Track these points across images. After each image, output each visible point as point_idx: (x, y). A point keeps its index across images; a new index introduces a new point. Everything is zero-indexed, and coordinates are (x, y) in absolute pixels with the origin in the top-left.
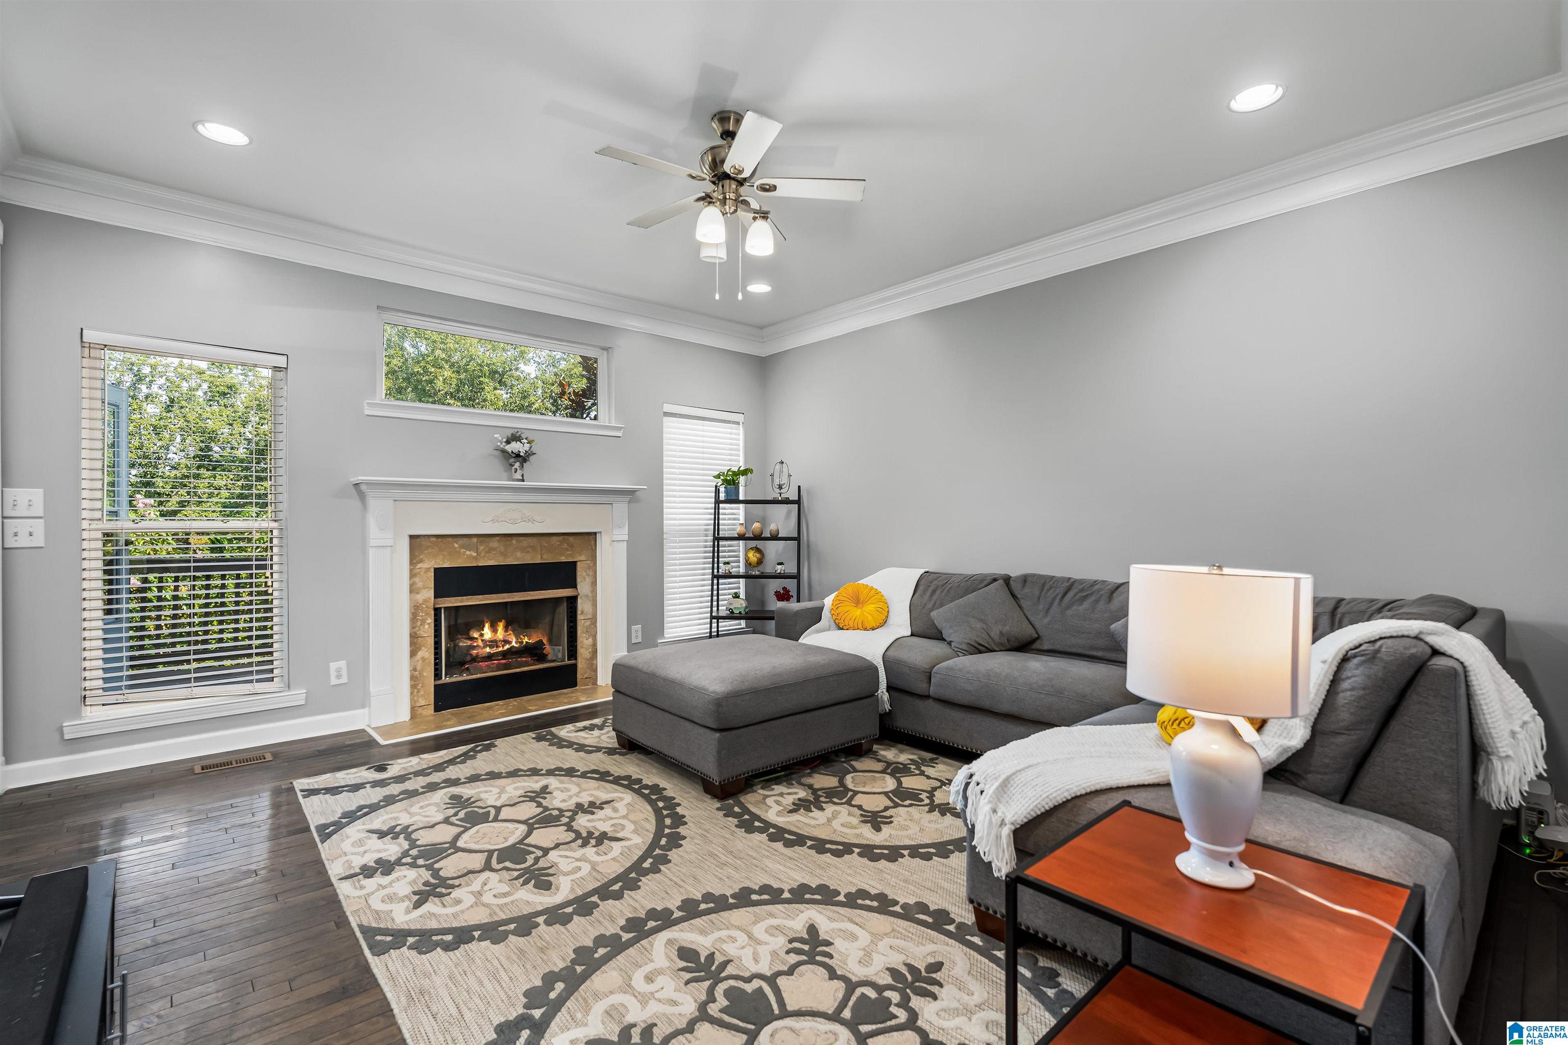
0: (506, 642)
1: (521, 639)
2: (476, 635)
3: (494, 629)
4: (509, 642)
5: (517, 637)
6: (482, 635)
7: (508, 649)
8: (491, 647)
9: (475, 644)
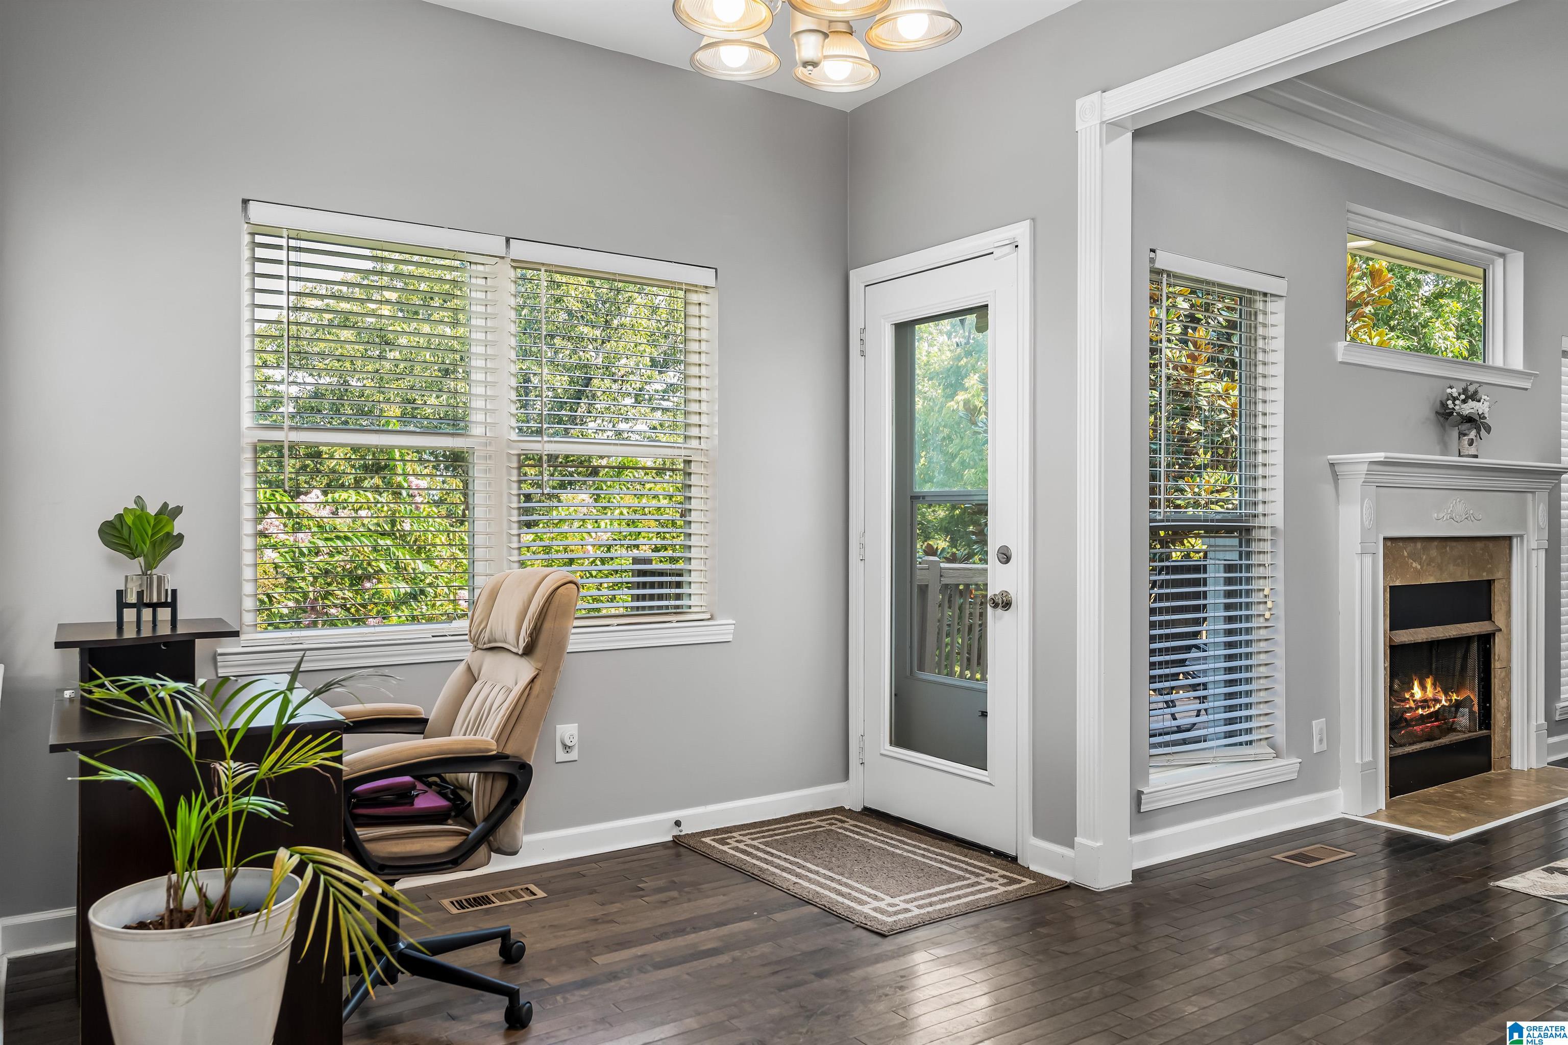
0: (1437, 701)
1: (1450, 696)
2: (1407, 696)
3: (1423, 687)
4: (1439, 701)
5: (1446, 694)
6: (1412, 695)
7: (1439, 709)
8: (1423, 708)
9: (1408, 706)
